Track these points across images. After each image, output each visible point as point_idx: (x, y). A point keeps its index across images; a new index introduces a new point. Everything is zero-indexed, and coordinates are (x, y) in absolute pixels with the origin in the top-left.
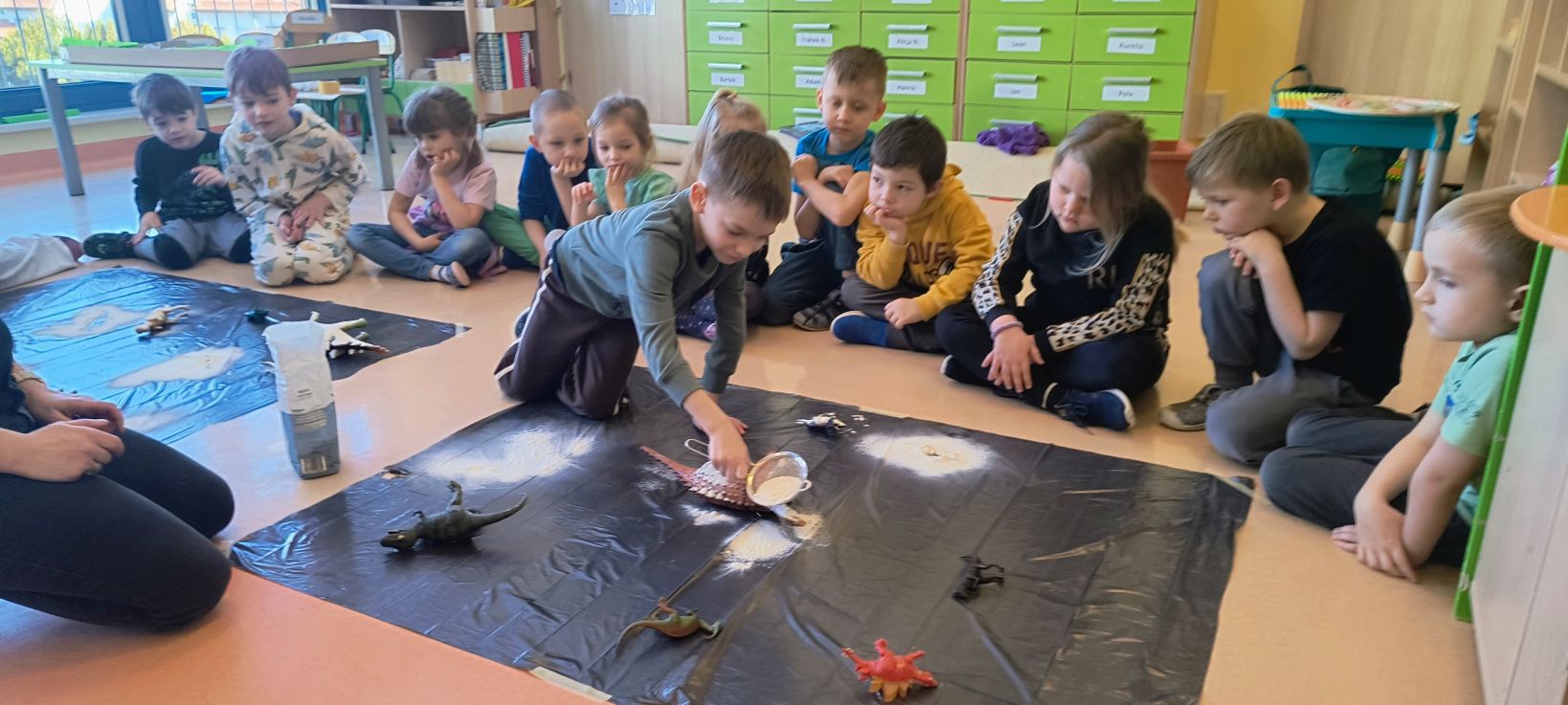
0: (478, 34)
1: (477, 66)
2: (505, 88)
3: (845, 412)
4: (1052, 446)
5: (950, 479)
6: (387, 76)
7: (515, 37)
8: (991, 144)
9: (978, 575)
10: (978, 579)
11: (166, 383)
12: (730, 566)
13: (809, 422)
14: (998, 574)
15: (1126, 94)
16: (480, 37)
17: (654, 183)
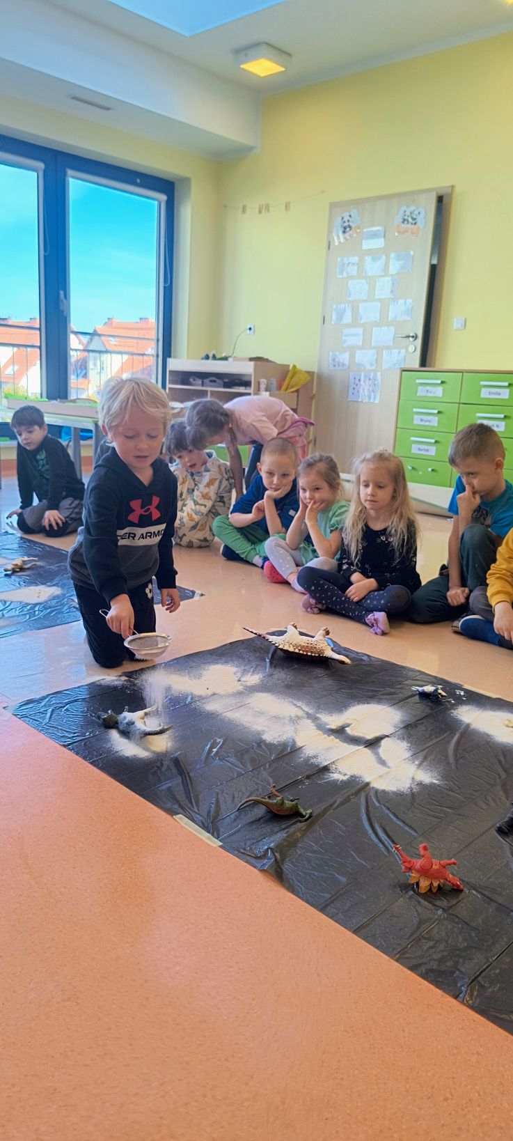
3: (451, 687)
12: (332, 775)
13: (420, 689)
17: (339, 511)
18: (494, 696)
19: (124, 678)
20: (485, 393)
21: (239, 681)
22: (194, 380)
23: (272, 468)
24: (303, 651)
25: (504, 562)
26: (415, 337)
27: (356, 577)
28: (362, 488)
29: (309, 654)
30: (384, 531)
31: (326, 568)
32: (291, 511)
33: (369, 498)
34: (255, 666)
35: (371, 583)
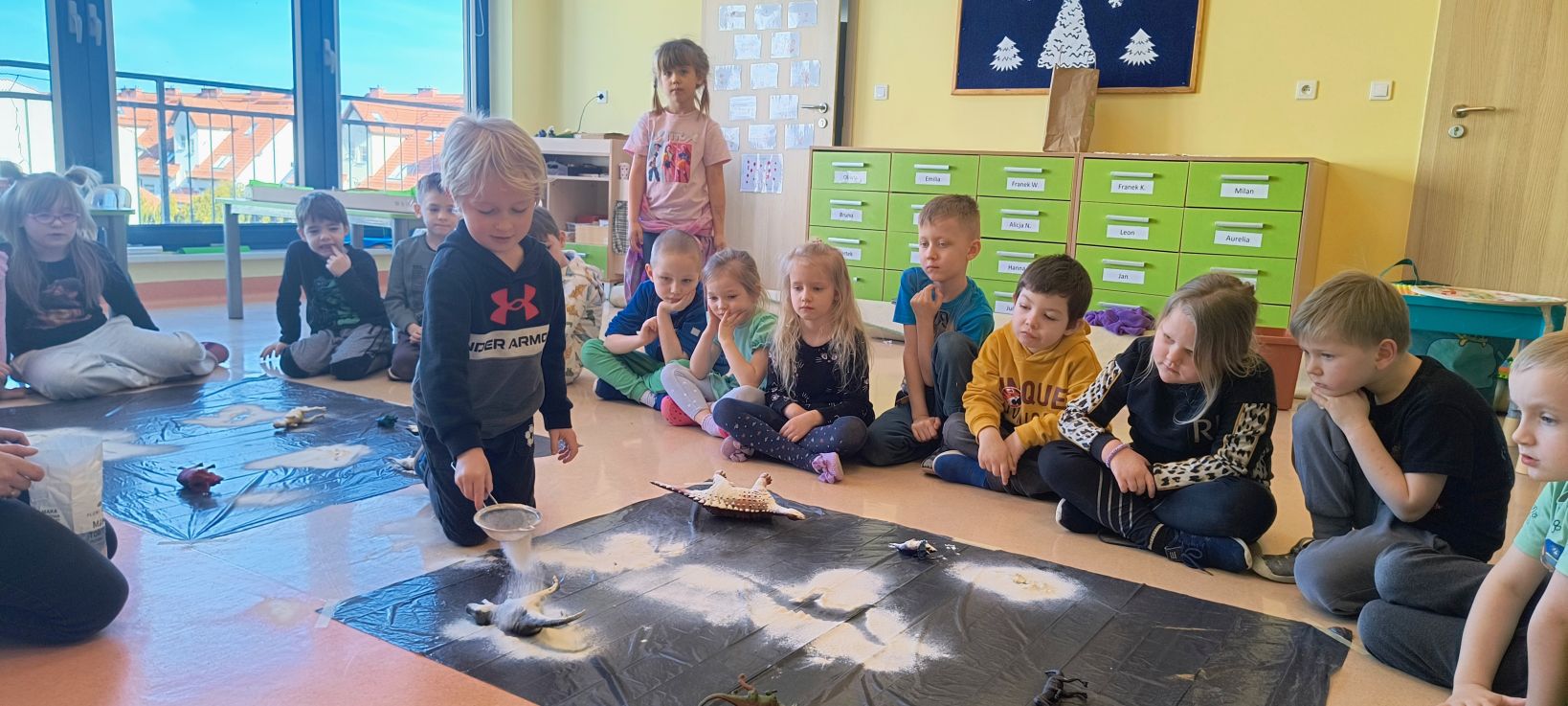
0: (618, 202)
1: (613, 231)
3: (940, 541)
4: (1144, 585)
5: (1038, 605)
8: (1098, 324)
9: (1060, 687)
10: (1059, 690)
11: (295, 469)
12: (811, 659)
13: (901, 546)
14: (1082, 689)
16: (619, 205)
17: (763, 324)
18: (994, 548)
19: (492, 558)
20: (920, 179)
21: (657, 551)
23: (669, 271)
24: (738, 507)
25: (981, 379)
26: (826, 109)
27: (792, 409)
28: (793, 291)
29: (747, 510)
30: (825, 348)
31: (750, 399)
32: (694, 329)
33: (803, 304)
34: (674, 532)
35: (814, 415)
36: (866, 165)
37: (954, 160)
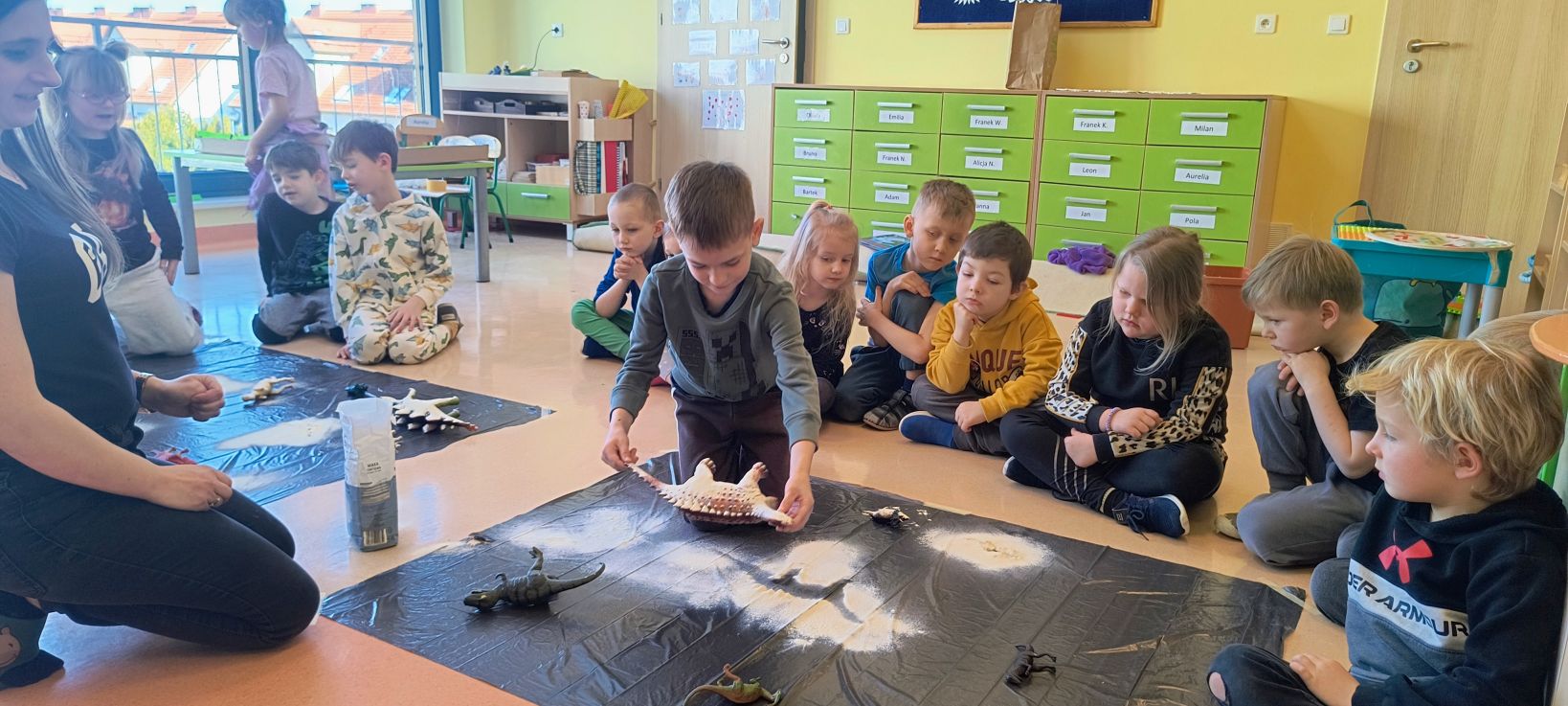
0: (578, 142)
1: (575, 170)
2: (600, 192)
3: (911, 507)
4: (1108, 547)
5: (1008, 573)
6: (490, 178)
7: (612, 146)
8: (1062, 263)
9: (1031, 662)
10: (1030, 666)
11: (268, 449)
12: (791, 641)
13: (874, 513)
14: (1051, 663)
15: (1192, 221)
16: (580, 145)
18: (964, 513)
19: (474, 542)
20: (884, 117)
21: (637, 528)
22: (481, 103)
24: (715, 509)
26: (787, 43)
29: (726, 513)
33: (833, 276)
36: (829, 103)
37: (918, 98)
